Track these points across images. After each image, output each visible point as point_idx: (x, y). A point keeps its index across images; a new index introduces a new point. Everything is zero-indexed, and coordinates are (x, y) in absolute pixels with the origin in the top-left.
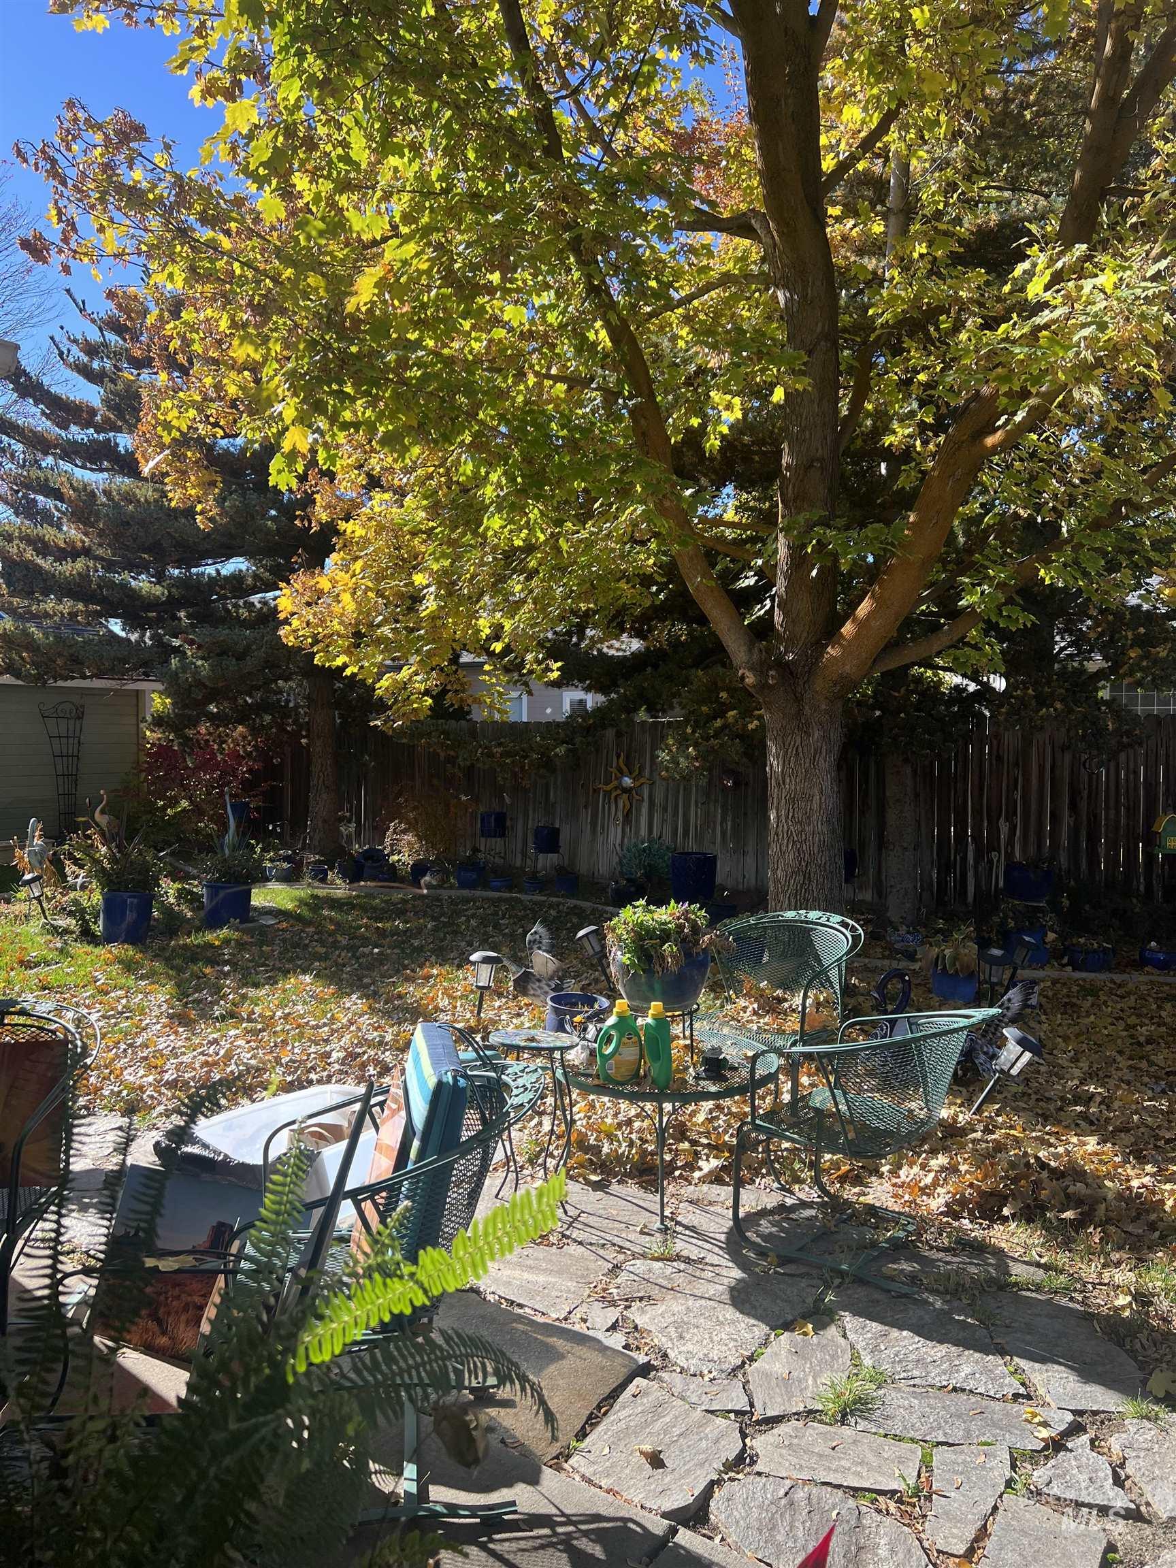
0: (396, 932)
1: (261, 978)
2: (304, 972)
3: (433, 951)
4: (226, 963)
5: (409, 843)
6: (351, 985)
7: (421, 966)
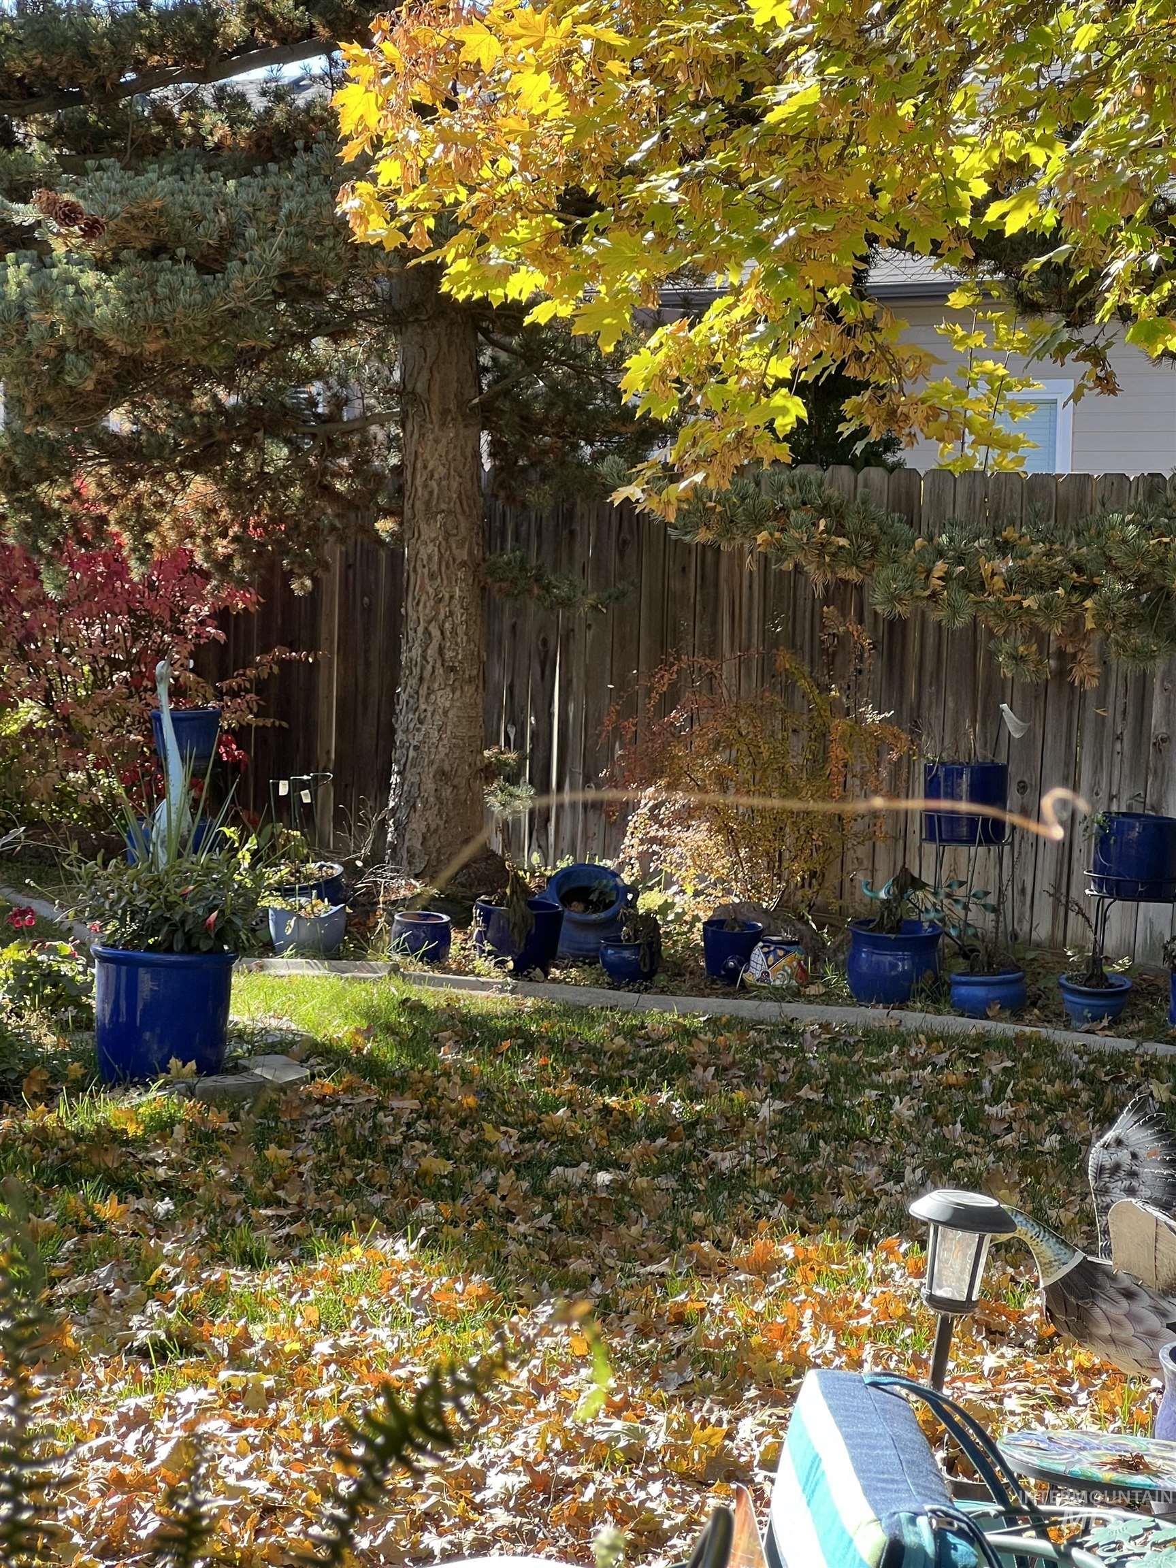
0: (661, 1127)
1: (265, 1240)
2: (393, 1228)
3: (778, 1190)
4: (165, 1188)
5: (697, 854)
6: (534, 1278)
7: (745, 1231)
